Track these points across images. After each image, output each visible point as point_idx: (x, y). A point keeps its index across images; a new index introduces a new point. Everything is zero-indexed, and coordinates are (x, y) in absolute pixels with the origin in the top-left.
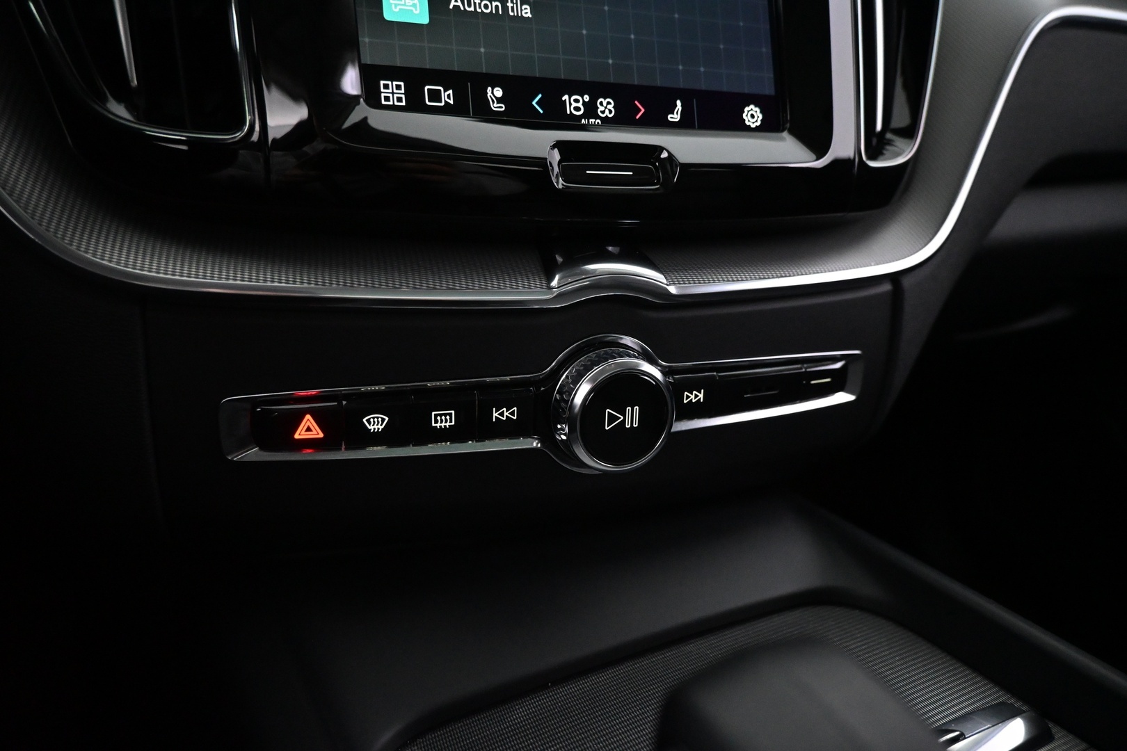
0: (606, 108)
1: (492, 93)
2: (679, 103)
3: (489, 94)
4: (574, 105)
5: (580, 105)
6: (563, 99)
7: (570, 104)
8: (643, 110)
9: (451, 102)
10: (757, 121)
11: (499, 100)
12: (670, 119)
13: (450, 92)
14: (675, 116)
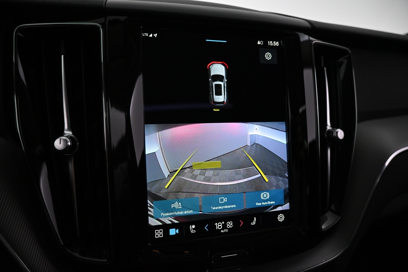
0: (230, 225)
2: (255, 218)
4: (219, 226)
5: (221, 225)
6: (215, 224)
8: (242, 223)
10: (283, 219)
12: (252, 224)
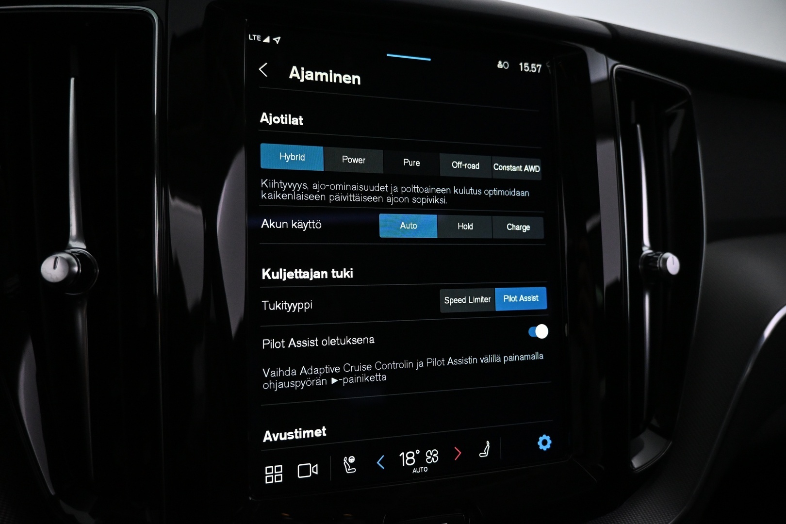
0: (432, 456)
1: (348, 461)
3: (345, 461)
4: (408, 458)
5: (412, 458)
6: (401, 455)
7: (405, 458)
8: (460, 453)
9: (317, 473)
10: (548, 446)
11: (352, 465)
13: (316, 466)
14: (485, 453)
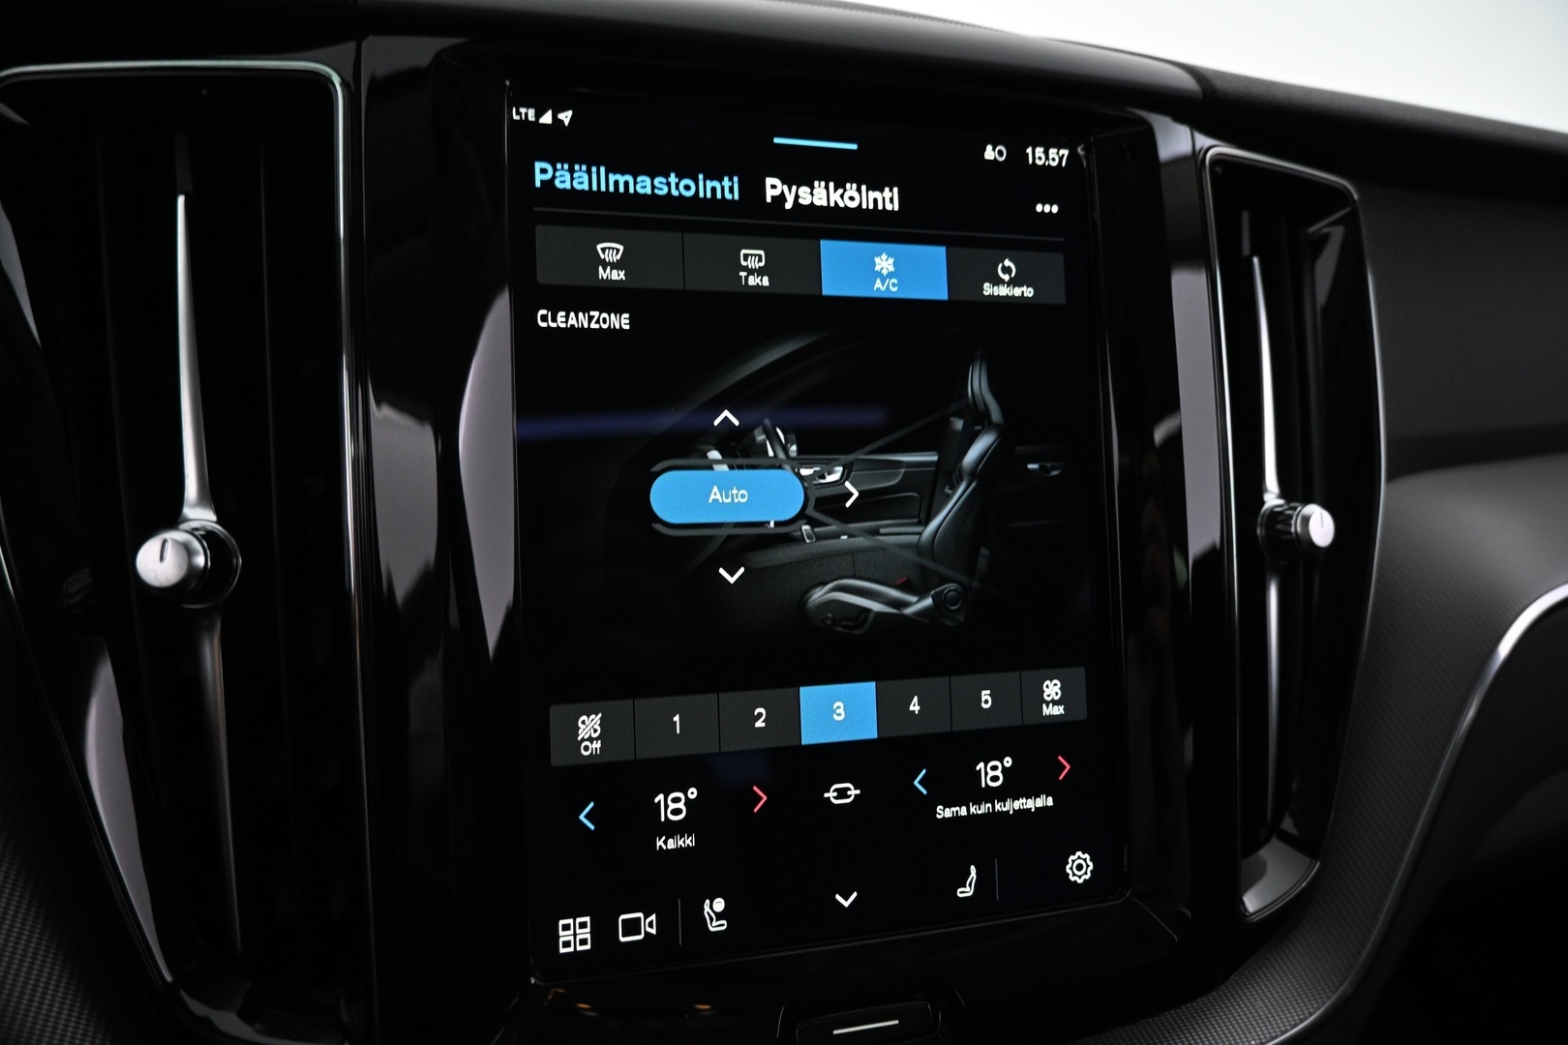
1: (711, 907)
2: (973, 869)
3: (707, 908)
9: (653, 931)
10: (1086, 873)
11: (719, 916)
12: (960, 895)
13: (653, 917)
14: (968, 889)
